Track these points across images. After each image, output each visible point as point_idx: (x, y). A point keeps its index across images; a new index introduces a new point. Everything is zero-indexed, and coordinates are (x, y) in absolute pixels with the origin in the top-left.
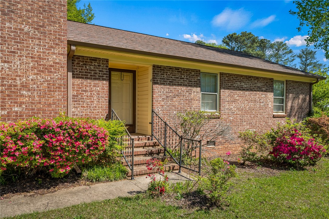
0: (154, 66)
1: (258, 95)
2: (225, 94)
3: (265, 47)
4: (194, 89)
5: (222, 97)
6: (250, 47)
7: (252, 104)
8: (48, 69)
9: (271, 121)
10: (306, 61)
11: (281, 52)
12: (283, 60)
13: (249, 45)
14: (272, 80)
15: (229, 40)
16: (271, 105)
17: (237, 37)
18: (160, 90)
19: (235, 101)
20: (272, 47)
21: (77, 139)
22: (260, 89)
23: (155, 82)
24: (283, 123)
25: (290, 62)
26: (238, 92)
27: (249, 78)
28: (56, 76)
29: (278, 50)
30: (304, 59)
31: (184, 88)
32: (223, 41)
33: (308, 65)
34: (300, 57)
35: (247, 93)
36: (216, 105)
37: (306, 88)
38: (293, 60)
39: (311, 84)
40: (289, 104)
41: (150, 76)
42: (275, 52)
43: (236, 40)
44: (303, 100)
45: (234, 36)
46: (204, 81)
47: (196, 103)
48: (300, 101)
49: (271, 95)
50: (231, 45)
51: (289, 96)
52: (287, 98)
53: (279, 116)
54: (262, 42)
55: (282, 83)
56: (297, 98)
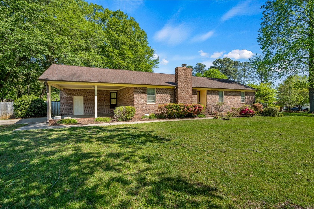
0: (207, 90)
1: (236, 97)
2: (226, 97)
3: (237, 65)
4: (217, 96)
5: (225, 98)
6: (228, 66)
7: (234, 100)
8: (189, 94)
9: (240, 105)
11: (246, 68)
12: (248, 72)
13: (228, 65)
14: (240, 92)
15: (216, 62)
16: (240, 100)
17: (221, 61)
18: (209, 97)
19: (228, 99)
20: (241, 65)
21: (200, 108)
22: (236, 95)
23: (207, 94)
24: (244, 105)
26: (229, 96)
27: (233, 92)
28: (190, 95)
29: (244, 66)
31: (214, 96)
32: (213, 63)
35: (232, 96)
36: (223, 100)
37: (253, 94)
39: (254, 92)
40: (246, 101)
41: (206, 93)
42: (243, 68)
43: (220, 62)
44: (252, 98)
45: (219, 60)
46: (220, 93)
47: (217, 100)
48: (250, 98)
49: (240, 97)
50: (217, 65)
51: (247, 97)
52: (245, 98)
53: (243, 104)
54: (235, 63)
55: (244, 92)
56: (249, 98)
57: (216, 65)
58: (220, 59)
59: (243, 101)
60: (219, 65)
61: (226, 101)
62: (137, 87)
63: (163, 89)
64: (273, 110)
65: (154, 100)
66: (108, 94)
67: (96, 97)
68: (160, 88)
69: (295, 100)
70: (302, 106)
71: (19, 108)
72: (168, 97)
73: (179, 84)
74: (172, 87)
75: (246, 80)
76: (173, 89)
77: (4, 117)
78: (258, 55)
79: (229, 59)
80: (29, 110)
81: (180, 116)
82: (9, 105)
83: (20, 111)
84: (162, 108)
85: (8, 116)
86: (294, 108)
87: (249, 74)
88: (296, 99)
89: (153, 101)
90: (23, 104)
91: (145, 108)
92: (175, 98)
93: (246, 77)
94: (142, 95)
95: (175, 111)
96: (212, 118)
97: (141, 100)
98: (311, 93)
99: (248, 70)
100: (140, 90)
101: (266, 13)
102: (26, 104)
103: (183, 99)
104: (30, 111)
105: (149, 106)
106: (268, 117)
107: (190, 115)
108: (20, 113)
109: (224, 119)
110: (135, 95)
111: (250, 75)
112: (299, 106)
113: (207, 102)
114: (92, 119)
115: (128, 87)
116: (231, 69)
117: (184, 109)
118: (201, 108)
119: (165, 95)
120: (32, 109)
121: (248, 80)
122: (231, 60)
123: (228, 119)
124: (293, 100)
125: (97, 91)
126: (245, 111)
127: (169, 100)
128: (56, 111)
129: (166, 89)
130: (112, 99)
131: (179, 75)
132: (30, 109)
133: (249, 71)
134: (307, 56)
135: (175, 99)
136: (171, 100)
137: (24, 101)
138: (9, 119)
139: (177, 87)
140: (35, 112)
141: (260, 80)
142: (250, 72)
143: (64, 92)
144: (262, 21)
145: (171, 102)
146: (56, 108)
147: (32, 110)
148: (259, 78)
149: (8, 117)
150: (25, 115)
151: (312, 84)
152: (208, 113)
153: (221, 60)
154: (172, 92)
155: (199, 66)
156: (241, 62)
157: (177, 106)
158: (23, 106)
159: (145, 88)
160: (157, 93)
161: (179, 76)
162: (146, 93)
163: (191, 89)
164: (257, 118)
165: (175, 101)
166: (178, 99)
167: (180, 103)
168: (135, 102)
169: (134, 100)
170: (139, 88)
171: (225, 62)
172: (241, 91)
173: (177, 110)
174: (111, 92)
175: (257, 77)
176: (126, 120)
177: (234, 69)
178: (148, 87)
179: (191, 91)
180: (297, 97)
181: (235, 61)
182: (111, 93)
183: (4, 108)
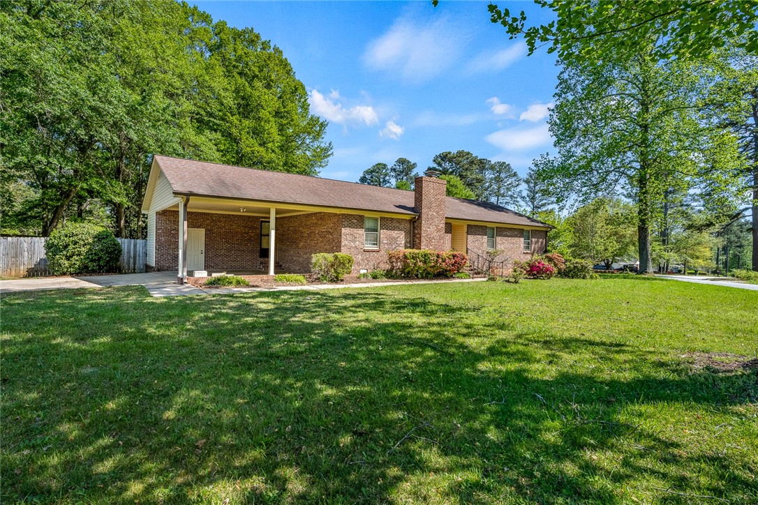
0: (468, 225)
1: (516, 240)
2: (499, 239)
3: (484, 168)
5: (497, 241)
7: (512, 245)
8: (440, 231)
9: (522, 256)
10: (535, 187)
11: (503, 175)
12: (506, 184)
13: (466, 166)
14: (523, 230)
15: (442, 159)
16: (522, 246)
17: (453, 158)
18: (470, 238)
19: (503, 244)
20: (492, 168)
23: (468, 233)
24: (529, 257)
25: (515, 187)
26: (505, 238)
27: (511, 229)
28: (442, 233)
29: (499, 172)
30: (532, 185)
31: (480, 236)
32: (434, 161)
33: (537, 193)
34: (527, 182)
35: (509, 238)
36: (493, 245)
37: (544, 234)
38: (518, 185)
39: (547, 232)
40: (533, 247)
41: (466, 231)
42: (496, 175)
43: (450, 161)
44: (542, 243)
45: (449, 156)
46: (489, 232)
47: (485, 245)
48: (540, 243)
49: (522, 239)
50: (443, 165)
51: (533, 240)
52: (532, 241)
53: (527, 253)
54: (481, 162)
55: (529, 231)
56: (538, 241)
57: (439, 164)
58: (450, 153)
59: (527, 248)
60: (447, 165)
61: (500, 247)
62: (348, 215)
63: (393, 219)
64: (582, 266)
65: (376, 241)
66: (257, 225)
67: (273, 233)
68: (388, 218)
69: (600, 248)
70: (612, 262)
71: (65, 253)
72: (401, 237)
73: (424, 211)
74: (408, 215)
75: (502, 201)
76: (410, 221)
77: (13, 273)
78: (551, 158)
79: (468, 153)
80: (88, 258)
81: (427, 275)
82: (26, 245)
83: (68, 258)
84: (399, 258)
85: (23, 270)
86: (598, 264)
87: (508, 189)
88: (603, 247)
89: (374, 244)
90: (75, 243)
91: (360, 257)
92: (413, 239)
93: (502, 196)
94: (355, 231)
95: (420, 264)
96: (485, 279)
97: (354, 241)
98: (642, 237)
99: (506, 179)
100: (354, 221)
101: (565, 76)
102: (82, 243)
103: (430, 241)
104: (92, 261)
105: (367, 253)
106: (575, 281)
107: (442, 275)
108: (67, 263)
109: (508, 281)
110: (344, 230)
111: (510, 193)
112: (608, 263)
113: (467, 249)
114: (264, 277)
115: (321, 213)
116: (474, 176)
117: (437, 261)
118: (465, 260)
119: (396, 232)
120: (95, 254)
121: (506, 203)
122: (474, 156)
123: (516, 282)
124: (599, 248)
125: (276, 221)
126: (538, 267)
127: (403, 242)
128: (132, 261)
129: (399, 221)
130: (263, 238)
131: (423, 192)
132: (91, 254)
133: (508, 183)
134: (637, 165)
135: (414, 241)
136: (406, 242)
137: (77, 235)
138: (25, 277)
139: (420, 217)
140: (102, 263)
141: (530, 203)
142: (510, 184)
143: (164, 218)
144: (557, 91)
145: (406, 247)
146: (132, 255)
147: (96, 257)
148: (528, 199)
149: (22, 272)
150: (79, 269)
151: (644, 220)
152: (472, 270)
153: (451, 155)
154: (408, 225)
155: (402, 164)
156: (493, 162)
157: (425, 256)
158: (74, 248)
159: (360, 216)
160: (382, 228)
161: (423, 195)
162: (362, 228)
163: (443, 222)
164: (556, 282)
165: (413, 244)
166: (420, 240)
167: (425, 249)
168: (343, 244)
169: (343, 240)
170: (352, 215)
171: (460, 159)
172: (525, 228)
173: (425, 262)
174: (262, 222)
175: (524, 197)
176: (336, 280)
177: (480, 176)
178: (367, 214)
179: (444, 226)
180: (605, 244)
181: (480, 160)
182: (263, 224)
183: (13, 252)
